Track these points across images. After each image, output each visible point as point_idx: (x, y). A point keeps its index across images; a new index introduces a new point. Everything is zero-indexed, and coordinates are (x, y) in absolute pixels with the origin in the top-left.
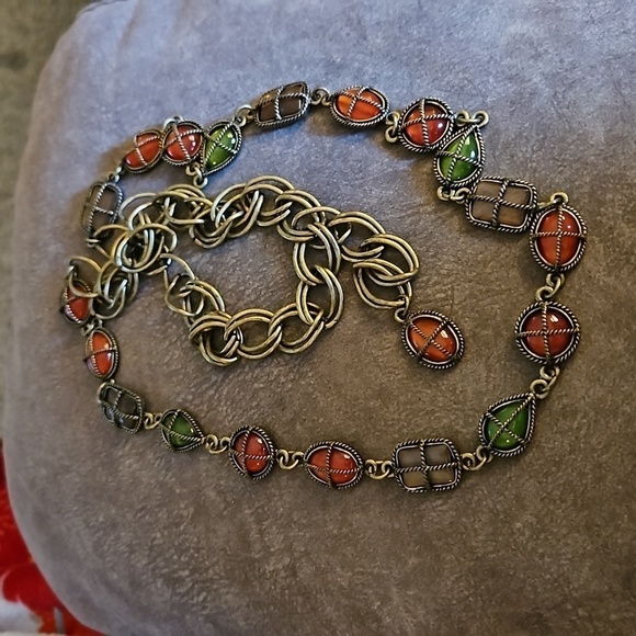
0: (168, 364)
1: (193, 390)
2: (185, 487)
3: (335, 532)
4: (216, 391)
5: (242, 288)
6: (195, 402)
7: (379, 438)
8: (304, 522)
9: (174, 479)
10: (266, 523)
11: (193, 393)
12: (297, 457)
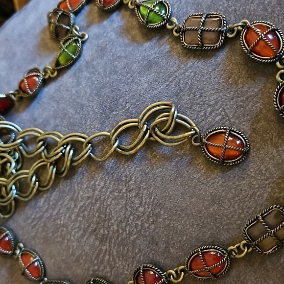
0: (73, 254)
1: (96, 262)
4: (109, 255)
5: (93, 183)
6: (101, 269)
7: (228, 230)
11: (96, 264)
12: (182, 270)
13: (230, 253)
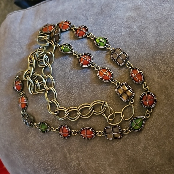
1: (48, 117)
2: (48, 144)
3: (90, 153)
4: (54, 117)
5: (59, 89)
6: (49, 121)
7: (100, 127)
8: (81, 151)
9: (44, 142)
10: (71, 152)
12: (77, 132)
13: (96, 133)
